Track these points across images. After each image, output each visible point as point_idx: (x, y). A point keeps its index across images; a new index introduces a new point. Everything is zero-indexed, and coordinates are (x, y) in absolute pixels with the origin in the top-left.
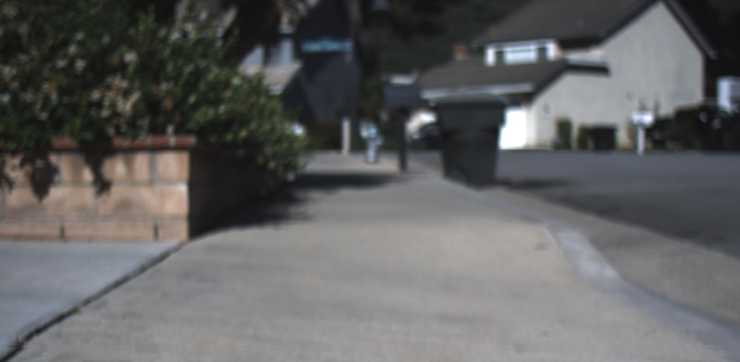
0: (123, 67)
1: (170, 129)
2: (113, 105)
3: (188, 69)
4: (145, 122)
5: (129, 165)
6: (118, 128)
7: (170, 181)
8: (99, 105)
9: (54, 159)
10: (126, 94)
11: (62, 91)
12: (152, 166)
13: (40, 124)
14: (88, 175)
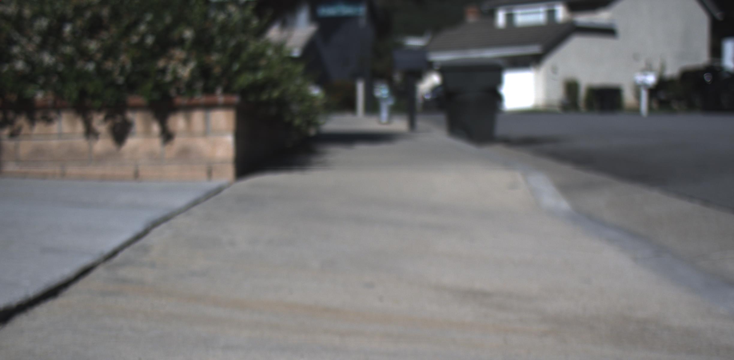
0: (181, 42)
1: (219, 91)
2: (175, 72)
3: (232, 43)
4: (199, 85)
5: (188, 120)
6: (178, 90)
7: (220, 133)
8: (163, 71)
9: (131, 116)
10: (185, 62)
11: (136, 62)
12: (206, 121)
13: (118, 87)
14: (156, 128)
